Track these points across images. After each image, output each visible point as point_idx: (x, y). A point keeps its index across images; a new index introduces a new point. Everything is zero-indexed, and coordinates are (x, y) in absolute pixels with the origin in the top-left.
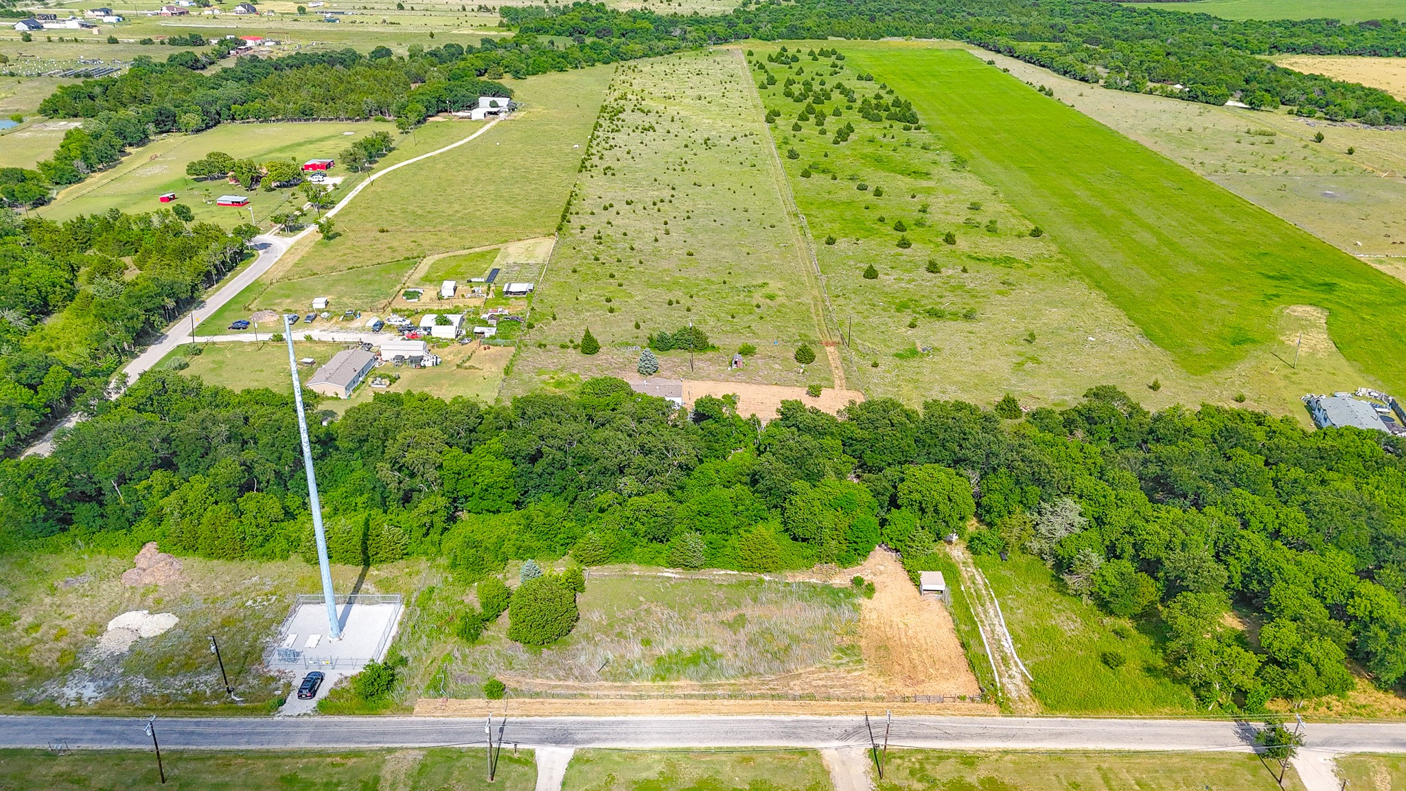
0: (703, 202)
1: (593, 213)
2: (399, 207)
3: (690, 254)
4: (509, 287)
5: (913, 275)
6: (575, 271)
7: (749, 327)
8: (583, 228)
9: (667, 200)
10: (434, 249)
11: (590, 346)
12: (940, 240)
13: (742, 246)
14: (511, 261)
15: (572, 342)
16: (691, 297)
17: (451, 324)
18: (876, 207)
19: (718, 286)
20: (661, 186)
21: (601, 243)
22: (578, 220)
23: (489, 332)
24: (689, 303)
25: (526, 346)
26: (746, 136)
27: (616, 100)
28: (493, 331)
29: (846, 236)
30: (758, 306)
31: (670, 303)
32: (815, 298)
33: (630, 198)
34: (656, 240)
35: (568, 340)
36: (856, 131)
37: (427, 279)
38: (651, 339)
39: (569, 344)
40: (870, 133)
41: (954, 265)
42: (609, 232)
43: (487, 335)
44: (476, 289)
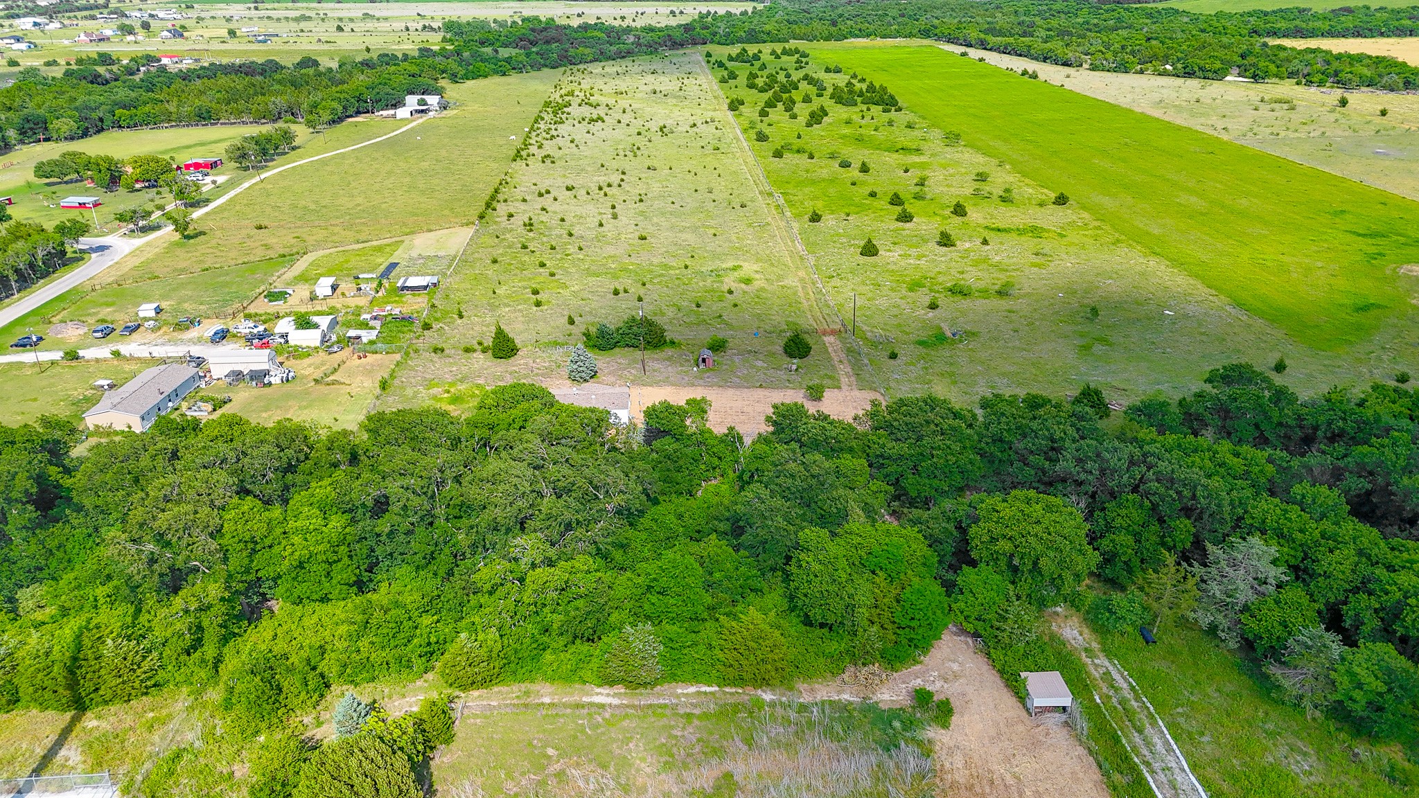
0: (658, 185)
1: (524, 200)
2: (289, 202)
3: (643, 238)
4: (405, 282)
5: (924, 249)
6: (495, 261)
7: (720, 316)
8: (511, 216)
9: (615, 184)
10: (318, 245)
11: (504, 348)
12: (947, 212)
13: (708, 227)
14: (414, 254)
15: (480, 344)
16: (644, 284)
17: (316, 326)
18: (864, 183)
19: (677, 272)
20: (609, 171)
21: (531, 230)
22: (506, 208)
23: (367, 336)
24: (642, 291)
25: (416, 351)
26: (707, 122)
27: (561, 96)
28: (373, 335)
29: (833, 212)
30: (730, 292)
31: (616, 293)
32: (802, 280)
33: (570, 183)
34: (601, 225)
35: (475, 342)
36: (830, 115)
37: (303, 278)
38: (587, 335)
39: (477, 347)
40: (845, 116)
41: (971, 237)
42: (544, 219)
43: (365, 340)
44: (363, 286)
